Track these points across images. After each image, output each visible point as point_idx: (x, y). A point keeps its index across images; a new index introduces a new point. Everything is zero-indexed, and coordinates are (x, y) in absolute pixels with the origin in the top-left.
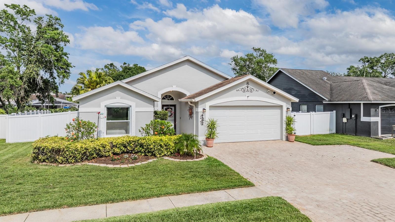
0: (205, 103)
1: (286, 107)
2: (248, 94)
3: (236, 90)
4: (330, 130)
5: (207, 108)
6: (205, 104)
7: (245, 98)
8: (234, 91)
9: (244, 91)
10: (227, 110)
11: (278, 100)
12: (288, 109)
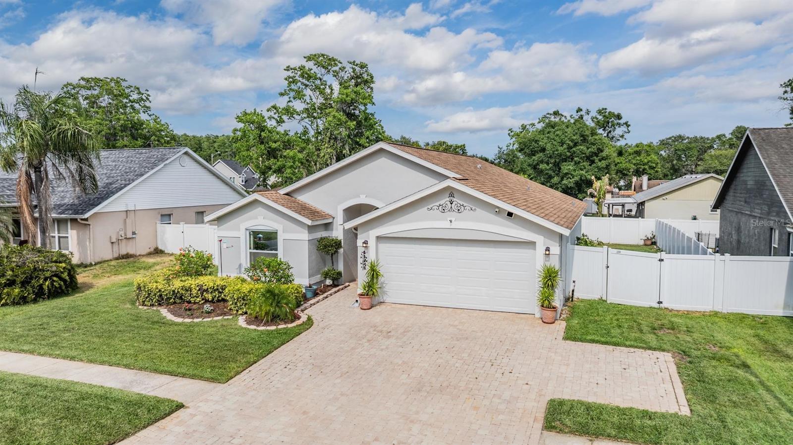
0: (369, 231)
1: (544, 245)
2: (453, 216)
3: (426, 208)
6: (367, 233)
7: (446, 224)
8: (423, 211)
9: (443, 210)
10: (415, 244)
11: (523, 229)
12: (548, 249)
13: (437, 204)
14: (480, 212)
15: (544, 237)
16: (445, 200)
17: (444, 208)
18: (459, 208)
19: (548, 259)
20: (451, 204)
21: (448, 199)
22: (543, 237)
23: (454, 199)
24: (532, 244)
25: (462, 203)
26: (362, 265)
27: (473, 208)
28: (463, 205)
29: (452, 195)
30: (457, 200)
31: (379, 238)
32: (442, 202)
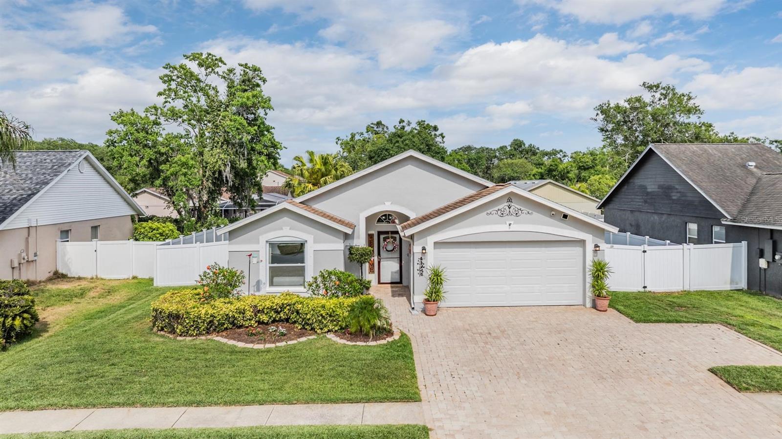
0: (426, 237)
1: (593, 243)
2: (511, 219)
3: (486, 212)
4: (732, 282)
5: (430, 248)
6: (424, 239)
7: (505, 228)
8: (483, 215)
9: (502, 214)
10: (470, 248)
11: (575, 229)
12: (596, 246)
13: (496, 209)
14: (536, 215)
15: (593, 236)
16: (504, 205)
17: (502, 212)
18: (517, 212)
19: (596, 255)
20: (509, 208)
21: (507, 204)
22: (591, 236)
23: (512, 204)
24: (582, 243)
25: (519, 207)
26: (419, 272)
27: (530, 212)
28: (520, 210)
29: (510, 200)
30: (515, 205)
31: (437, 245)
32: (500, 207)
